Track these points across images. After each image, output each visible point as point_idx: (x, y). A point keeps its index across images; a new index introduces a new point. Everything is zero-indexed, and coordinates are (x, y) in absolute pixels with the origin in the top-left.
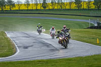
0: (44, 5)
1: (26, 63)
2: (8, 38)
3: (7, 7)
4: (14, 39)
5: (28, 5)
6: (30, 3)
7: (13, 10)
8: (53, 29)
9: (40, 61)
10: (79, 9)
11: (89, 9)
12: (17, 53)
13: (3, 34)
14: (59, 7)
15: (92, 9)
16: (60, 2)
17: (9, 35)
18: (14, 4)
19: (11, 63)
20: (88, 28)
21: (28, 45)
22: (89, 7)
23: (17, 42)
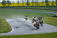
0: (28, 3)
1: (17, 36)
2: (7, 22)
3: (6, 5)
4: (11, 23)
5: (19, 3)
6: (20, 2)
7: (10, 7)
8: (35, 17)
9: (25, 36)
10: (47, 6)
11: (53, 6)
12: (12, 31)
13: (5, 20)
14: (36, 5)
15: (55, 6)
16: (37, 2)
17: (8, 21)
18: (11, 3)
19: (9, 36)
20: (52, 17)
21: (18, 26)
22: (53, 5)
23: (12, 24)
